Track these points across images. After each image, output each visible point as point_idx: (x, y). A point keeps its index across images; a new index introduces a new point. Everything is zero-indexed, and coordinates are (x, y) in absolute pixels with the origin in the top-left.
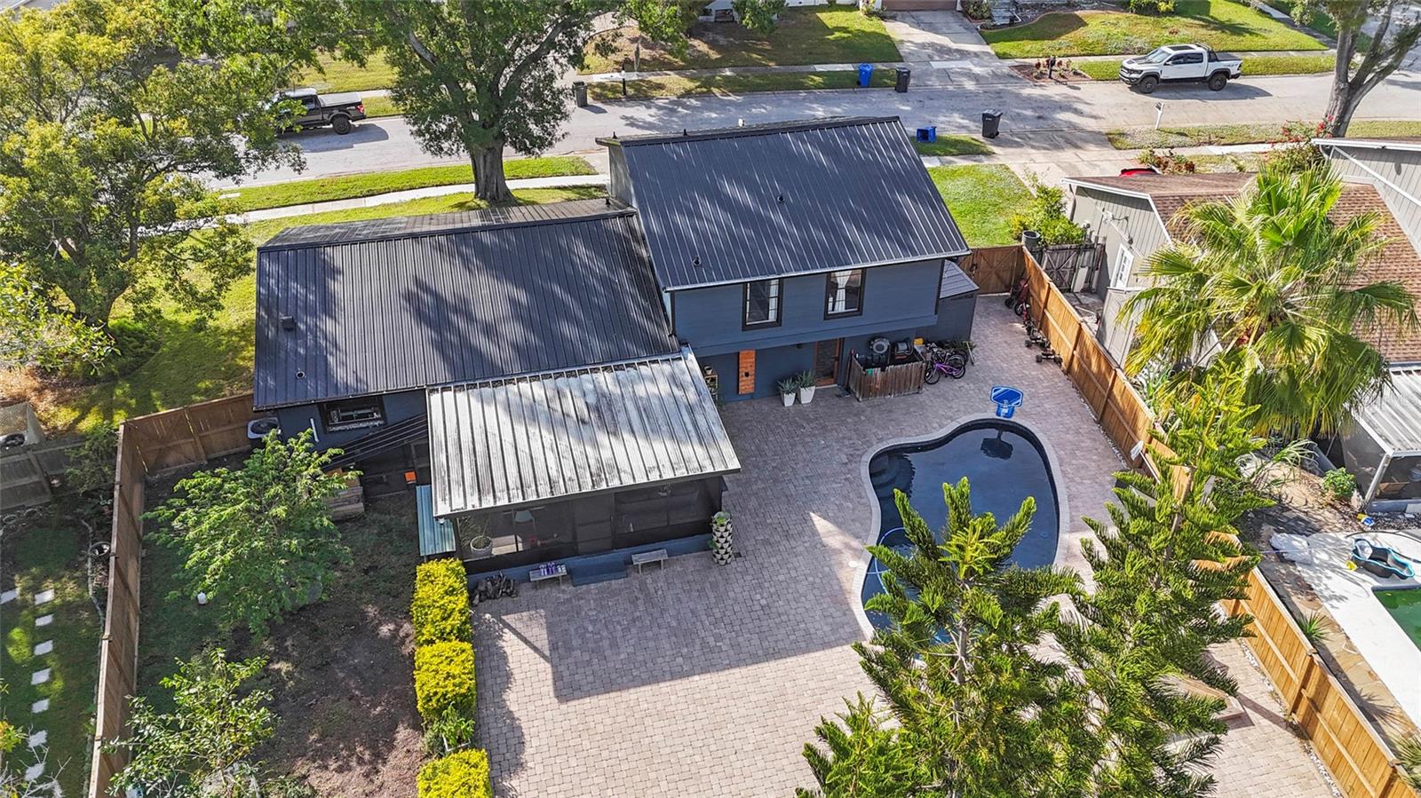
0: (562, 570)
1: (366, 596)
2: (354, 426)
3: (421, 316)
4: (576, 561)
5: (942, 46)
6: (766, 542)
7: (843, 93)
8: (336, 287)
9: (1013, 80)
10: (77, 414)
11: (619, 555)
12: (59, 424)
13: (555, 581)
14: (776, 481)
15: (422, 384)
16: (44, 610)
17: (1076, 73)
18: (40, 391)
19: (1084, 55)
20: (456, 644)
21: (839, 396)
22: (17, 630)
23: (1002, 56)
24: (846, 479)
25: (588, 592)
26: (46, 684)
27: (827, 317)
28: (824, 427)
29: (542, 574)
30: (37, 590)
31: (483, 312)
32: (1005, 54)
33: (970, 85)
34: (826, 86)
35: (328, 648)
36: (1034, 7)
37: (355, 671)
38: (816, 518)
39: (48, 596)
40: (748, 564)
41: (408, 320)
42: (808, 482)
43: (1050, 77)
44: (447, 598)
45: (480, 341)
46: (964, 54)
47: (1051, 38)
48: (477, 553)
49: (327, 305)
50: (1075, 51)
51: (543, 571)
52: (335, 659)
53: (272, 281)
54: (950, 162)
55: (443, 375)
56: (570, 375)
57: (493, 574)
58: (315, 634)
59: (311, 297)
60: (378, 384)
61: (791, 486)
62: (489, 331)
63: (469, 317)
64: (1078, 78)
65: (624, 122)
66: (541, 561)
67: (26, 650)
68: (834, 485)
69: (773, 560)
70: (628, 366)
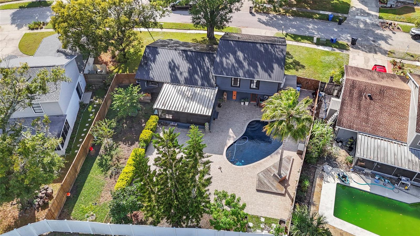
0: (176, 124)
1: (143, 118)
2: (153, 86)
3: (170, 67)
4: (179, 123)
5: (364, 11)
6: (218, 131)
7: (323, 22)
8: (157, 56)
9: (377, 27)
10: (114, 68)
11: (188, 125)
12: (111, 70)
13: (174, 126)
14: (228, 120)
15: (164, 81)
16: (96, 104)
17: (398, 28)
18: (110, 62)
19: (407, 22)
20: (150, 131)
21: (255, 106)
22: (91, 106)
23: (380, 18)
24: (242, 124)
25: (180, 130)
26: (92, 116)
27: (250, 88)
28: (246, 112)
29: (172, 124)
30: (96, 100)
31: (181, 69)
32: (382, 17)
33: (362, 26)
34: (319, 19)
35: (133, 125)
36: (403, 2)
37: (135, 130)
38: (231, 130)
39: (97, 102)
40: (211, 134)
41: (167, 67)
42: (234, 122)
43: (389, 28)
44: (153, 123)
45: (178, 75)
46: (369, 14)
47: (399, 14)
48: (163, 117)
49: (154, 61)
50: (405, 20)
51: (173, 123)
52: (133, 127)
53: (147, 53)
54: (334, 50)
55: (169, 80)
56: (192, 87)
57: (164, 121)
58: (132, 122)
59: (152, 58)
60: (156, 79)
61: (230, 122)
62: (181, 73)
63: (179, 70)
64: (398, 30)
65: (258, 20)
66: (173, 121)
67: (91, 110)
68: (239, 124)
69: (216, 135)
70: (203, 88)
